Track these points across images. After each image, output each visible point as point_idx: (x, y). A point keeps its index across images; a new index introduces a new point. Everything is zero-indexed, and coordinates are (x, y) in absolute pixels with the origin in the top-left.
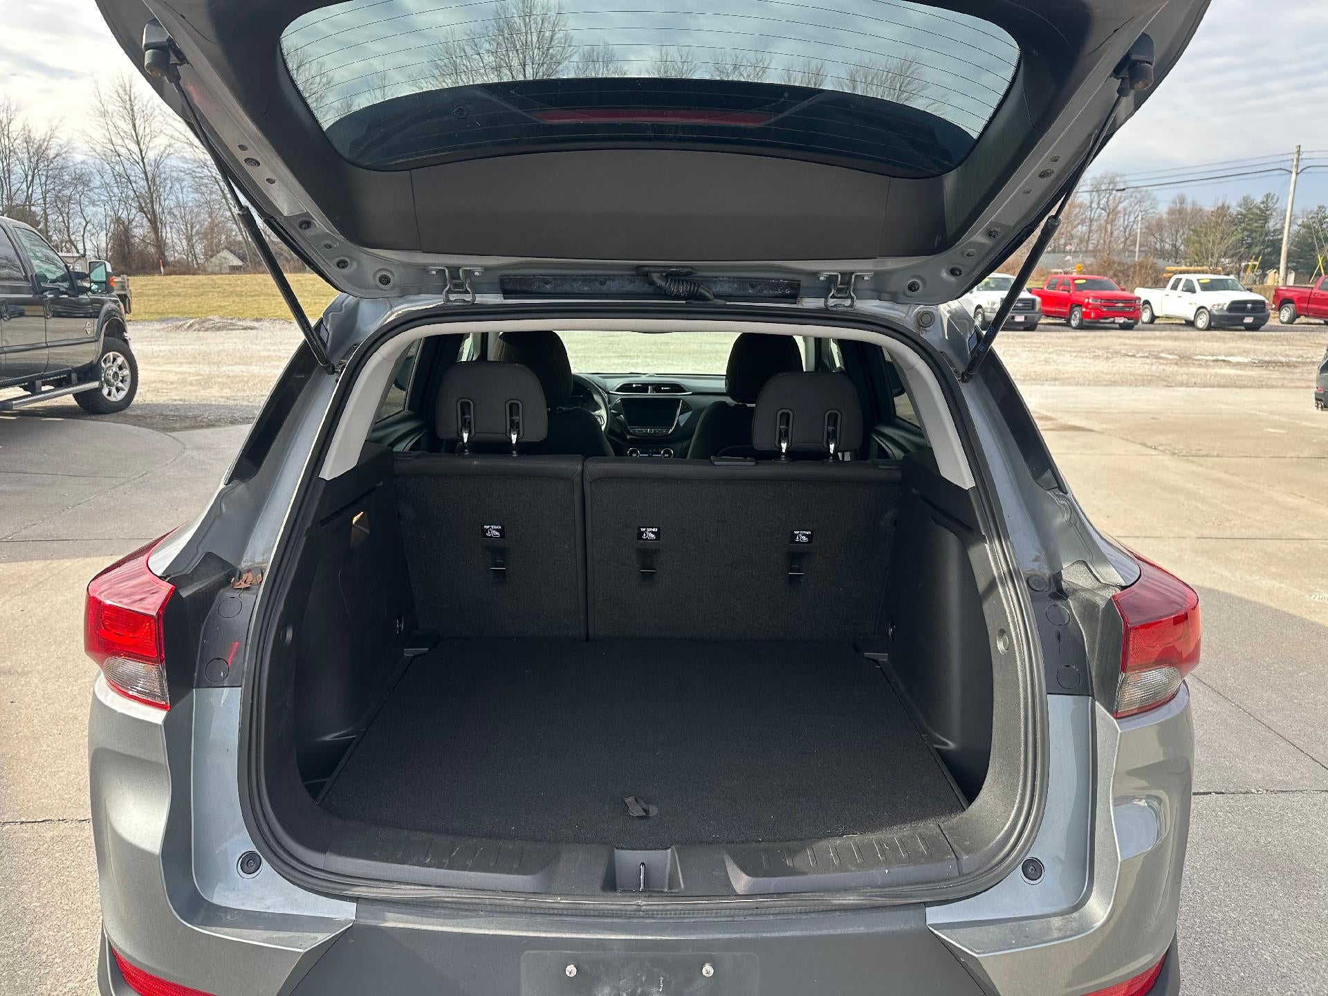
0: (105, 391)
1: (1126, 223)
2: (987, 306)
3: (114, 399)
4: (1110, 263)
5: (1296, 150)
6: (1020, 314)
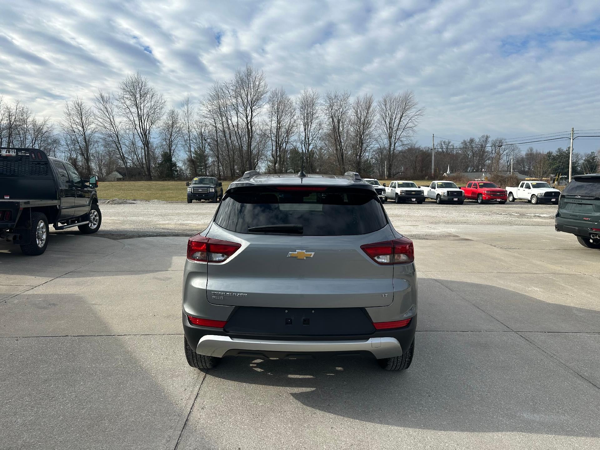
0: (90, 225)
1: (508, 159)
2: (442, 194)
3: (93, 228)
4: (497, 176)
5: (571, 130)
6: (456, 198)
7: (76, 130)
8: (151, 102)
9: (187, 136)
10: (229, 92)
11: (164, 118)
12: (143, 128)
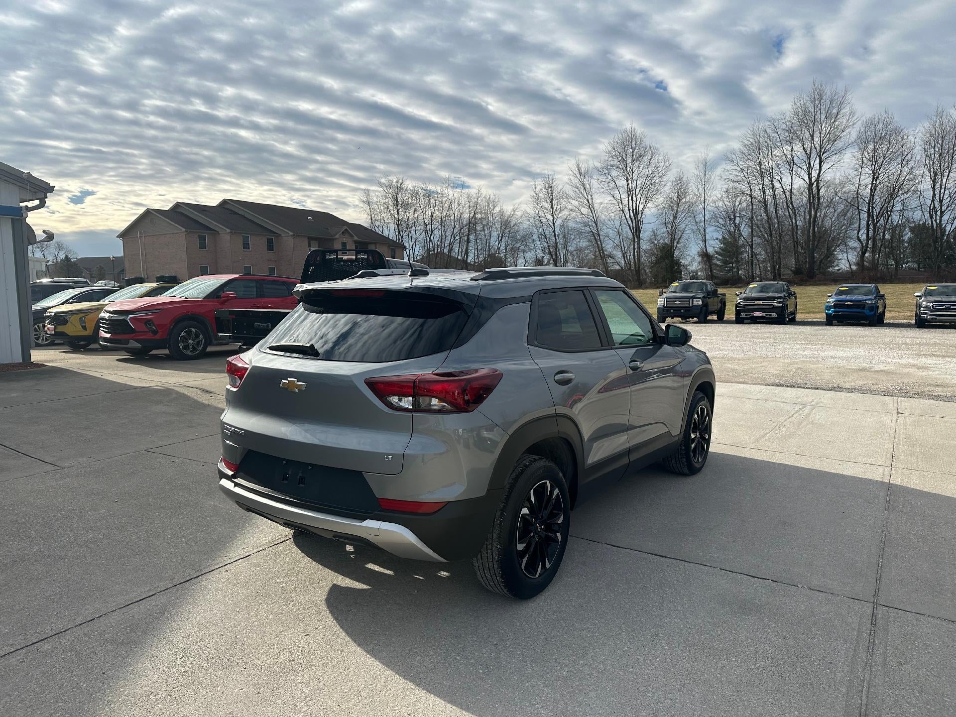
7: (544, 220)
8: (648, 167)
9: (701, 215)
10: (777, 133)
11: (667, 190)
12: (633, 209)
